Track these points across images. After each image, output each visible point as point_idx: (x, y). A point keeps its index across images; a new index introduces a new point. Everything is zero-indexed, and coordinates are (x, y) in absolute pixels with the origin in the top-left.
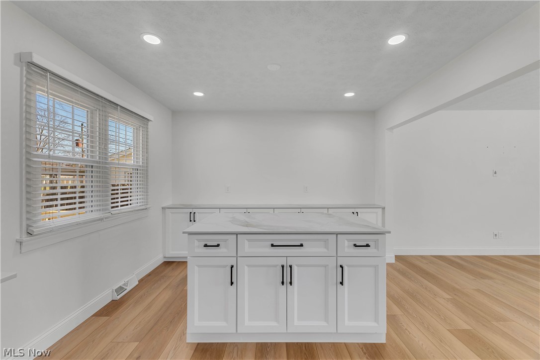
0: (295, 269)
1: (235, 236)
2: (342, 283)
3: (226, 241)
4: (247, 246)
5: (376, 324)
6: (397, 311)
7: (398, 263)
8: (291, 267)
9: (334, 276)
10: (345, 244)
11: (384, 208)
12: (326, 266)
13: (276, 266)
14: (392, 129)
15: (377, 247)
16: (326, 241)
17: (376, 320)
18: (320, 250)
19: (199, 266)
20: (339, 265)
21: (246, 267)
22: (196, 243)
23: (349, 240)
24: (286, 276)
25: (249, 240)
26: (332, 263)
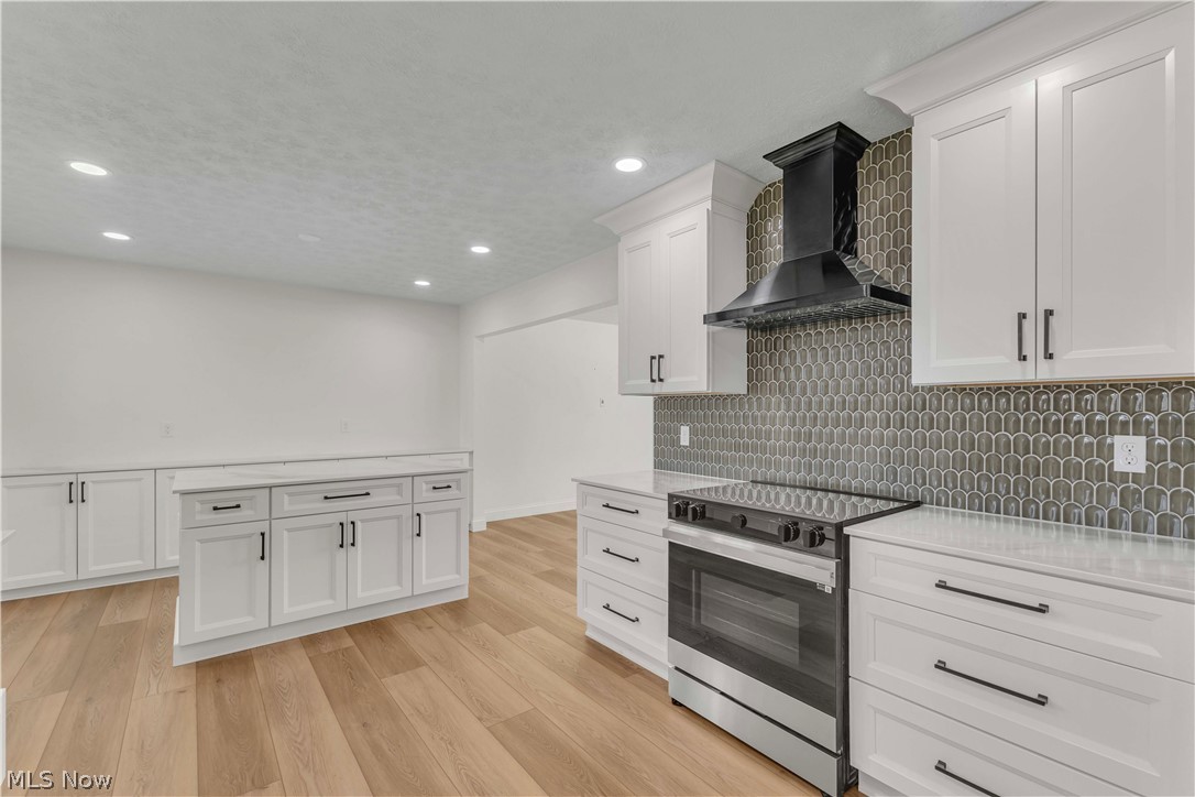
0: (359, 525)
1: (267, 490)
2: (419, 535)
3: (251, 498)
4: (285, 504)
5: (457, 576)
6: (482, 572)
7: (490, 530)
8: (353, 523)
9: (409, 527)
10: (423, 487)
11: (471, 453)
12: (398, 517)
13: (330, 525)
14: (483, 336)
15: (459, 488)
16: (399, 486)
17: (458, 572)
18: (393, 498)
19: (201, 541)
20: (415, 513)
21: (285, 532)
22: (198, 507)
23: (427, 483)
24: (346, 536)
25: (290, 495)
26: (406, 512)
